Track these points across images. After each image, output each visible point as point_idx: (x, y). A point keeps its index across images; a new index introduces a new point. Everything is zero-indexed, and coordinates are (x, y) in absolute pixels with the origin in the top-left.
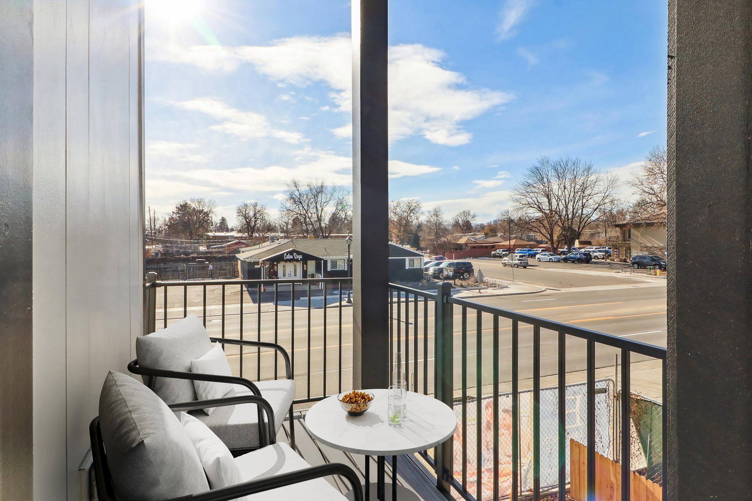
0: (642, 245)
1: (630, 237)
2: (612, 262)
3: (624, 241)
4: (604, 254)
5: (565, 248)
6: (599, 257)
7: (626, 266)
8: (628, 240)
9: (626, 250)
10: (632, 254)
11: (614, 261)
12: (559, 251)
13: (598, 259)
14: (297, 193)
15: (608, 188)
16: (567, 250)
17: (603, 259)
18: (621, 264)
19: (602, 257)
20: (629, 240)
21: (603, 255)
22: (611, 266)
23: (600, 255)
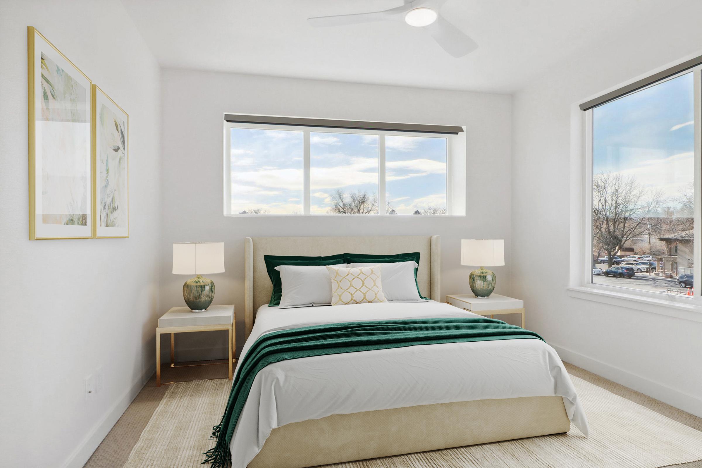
0: (690, 261)
1: (676, 251)
2: (656, 277)
3: (670, 255)
4: (648, 267)
5: (606, 257)
6: (642, 270)
7: (671, 284)
8: (674, 254)
9: (672, 265)
10: (678, 270)
11: (659, 276)
12: (599, 260)
13: (642, 272)
14: (341, 204)
15: (653, 202)
16: (607, 259)
17: (647, 272)
18: (666, 281)
19: (646, 270)
20: (676, 255)
21: (646, 268)
22: (655, 283)
23: (643, 268)
